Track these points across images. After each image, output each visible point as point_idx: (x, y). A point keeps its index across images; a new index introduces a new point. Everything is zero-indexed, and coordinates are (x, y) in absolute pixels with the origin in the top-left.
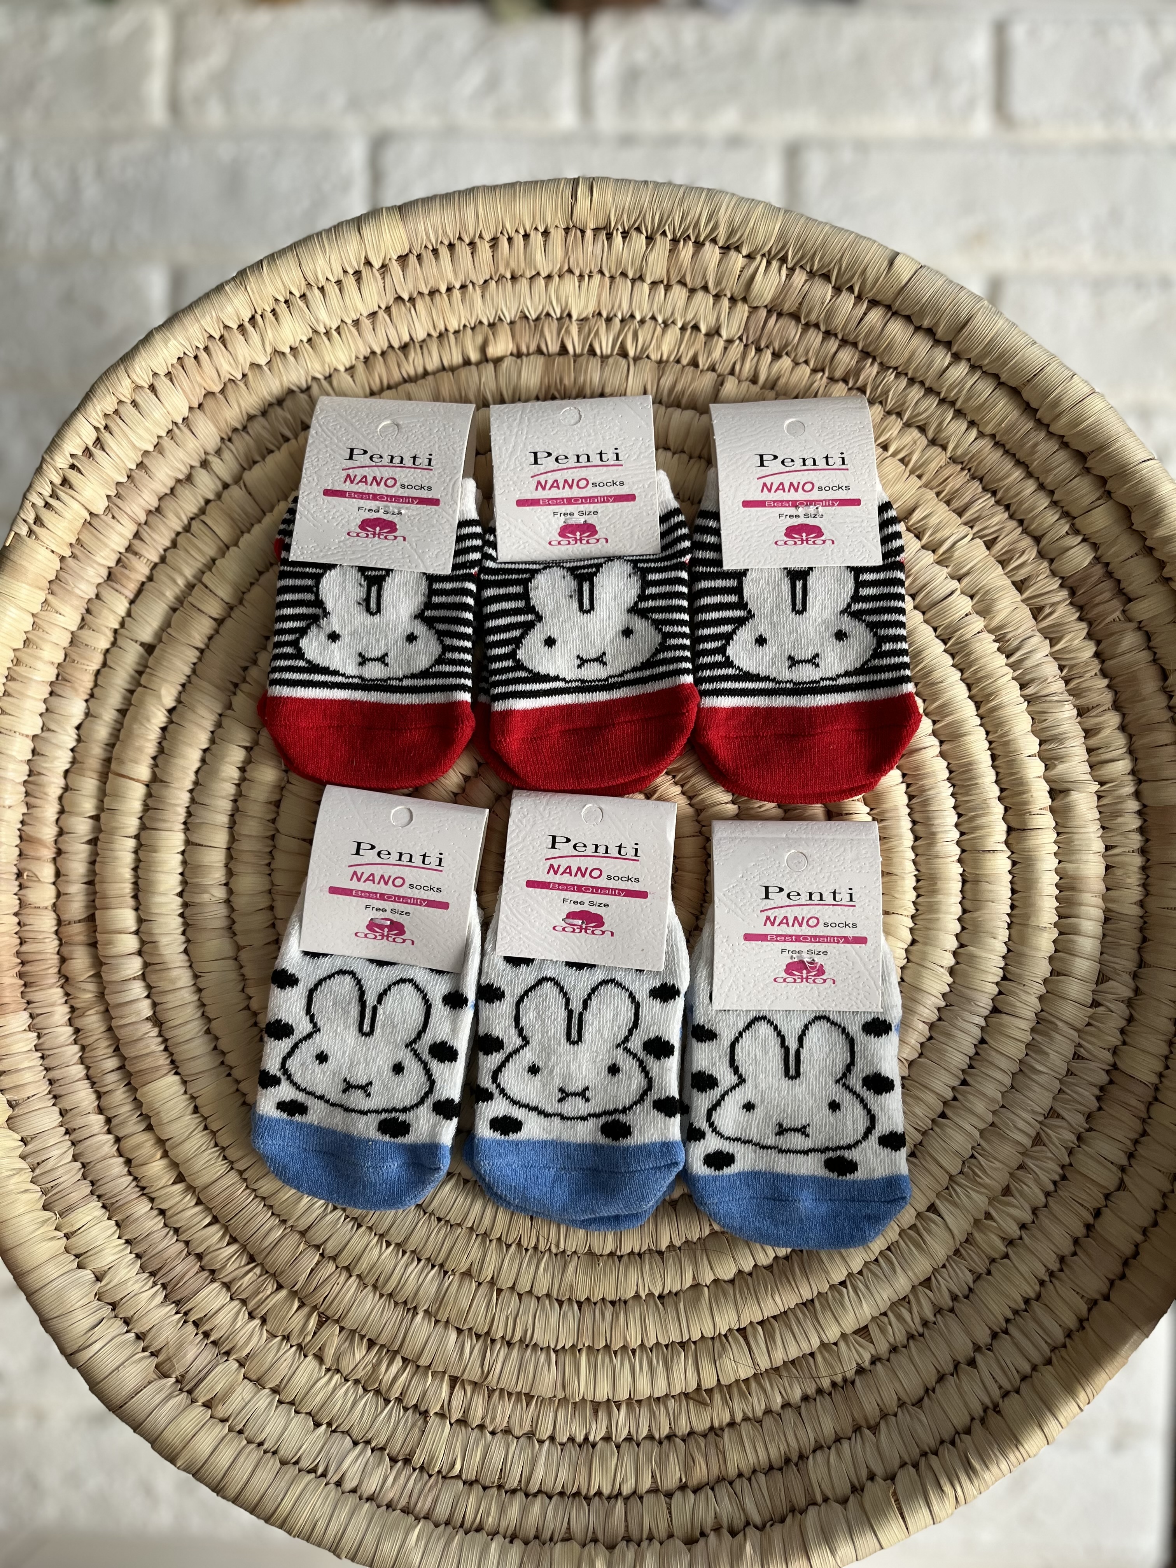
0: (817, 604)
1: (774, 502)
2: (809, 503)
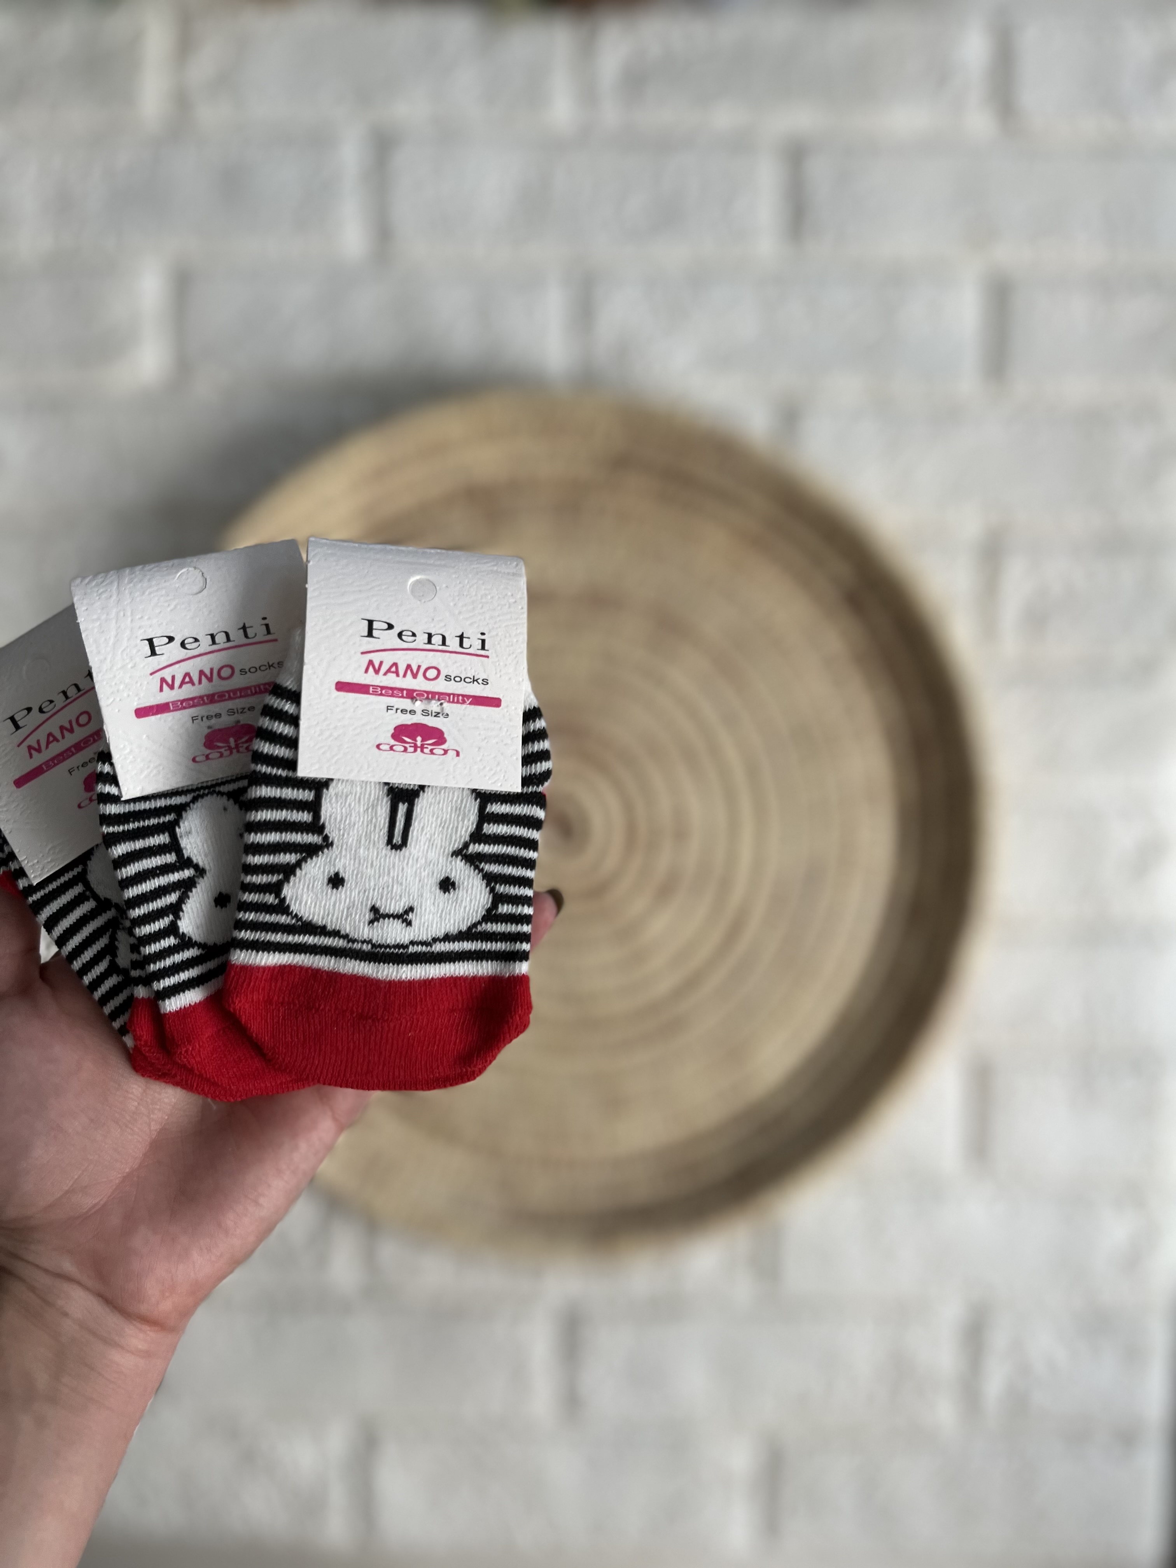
0: (423, 839)
1: (382, 688)
2: (431, 696)
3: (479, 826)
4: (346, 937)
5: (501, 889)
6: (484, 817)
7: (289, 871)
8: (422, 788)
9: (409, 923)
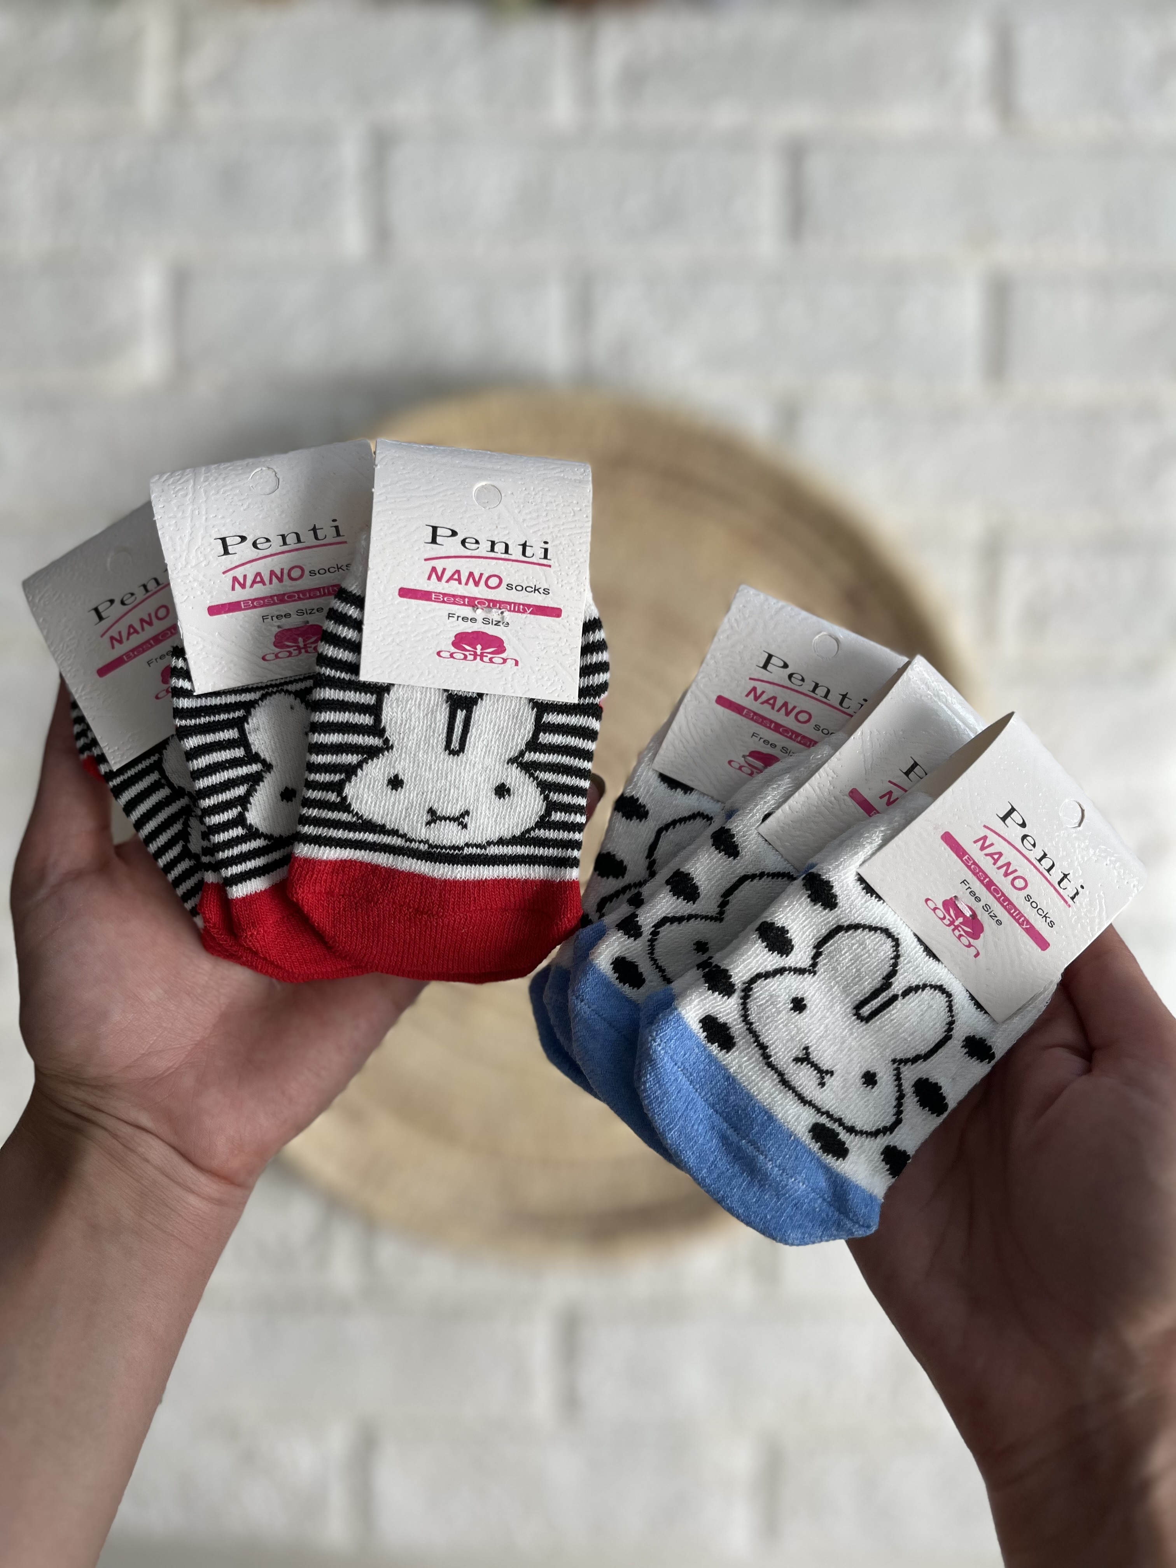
0: (480, 745)
1: (445, 595)
2: (493, 604)
3: (535, 735)
4: (404, 836)
5: (555, 797)
6: (540, 727)
7: (350, 771)
8: (480, 695)
9: (465, 826)
